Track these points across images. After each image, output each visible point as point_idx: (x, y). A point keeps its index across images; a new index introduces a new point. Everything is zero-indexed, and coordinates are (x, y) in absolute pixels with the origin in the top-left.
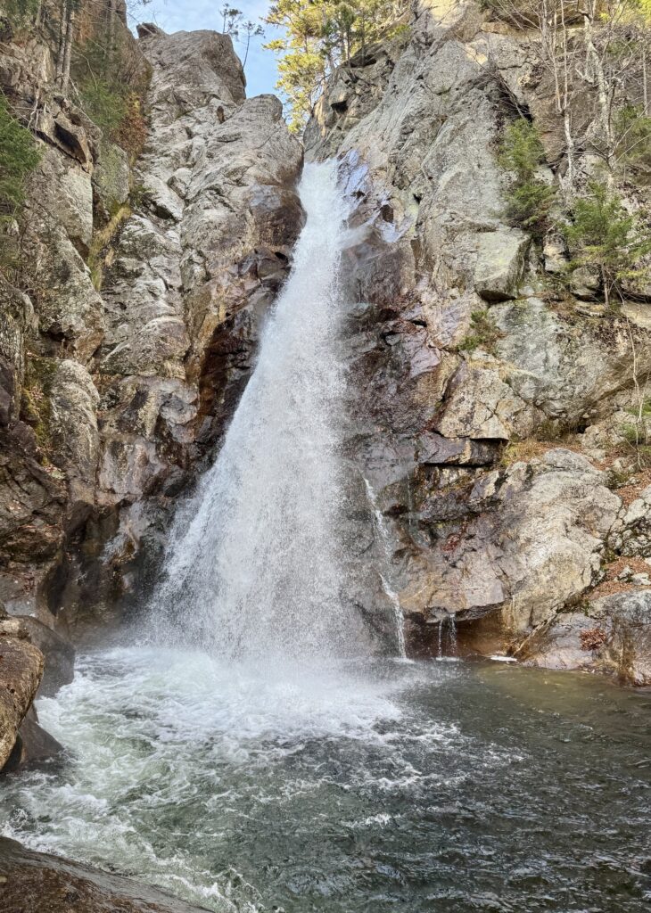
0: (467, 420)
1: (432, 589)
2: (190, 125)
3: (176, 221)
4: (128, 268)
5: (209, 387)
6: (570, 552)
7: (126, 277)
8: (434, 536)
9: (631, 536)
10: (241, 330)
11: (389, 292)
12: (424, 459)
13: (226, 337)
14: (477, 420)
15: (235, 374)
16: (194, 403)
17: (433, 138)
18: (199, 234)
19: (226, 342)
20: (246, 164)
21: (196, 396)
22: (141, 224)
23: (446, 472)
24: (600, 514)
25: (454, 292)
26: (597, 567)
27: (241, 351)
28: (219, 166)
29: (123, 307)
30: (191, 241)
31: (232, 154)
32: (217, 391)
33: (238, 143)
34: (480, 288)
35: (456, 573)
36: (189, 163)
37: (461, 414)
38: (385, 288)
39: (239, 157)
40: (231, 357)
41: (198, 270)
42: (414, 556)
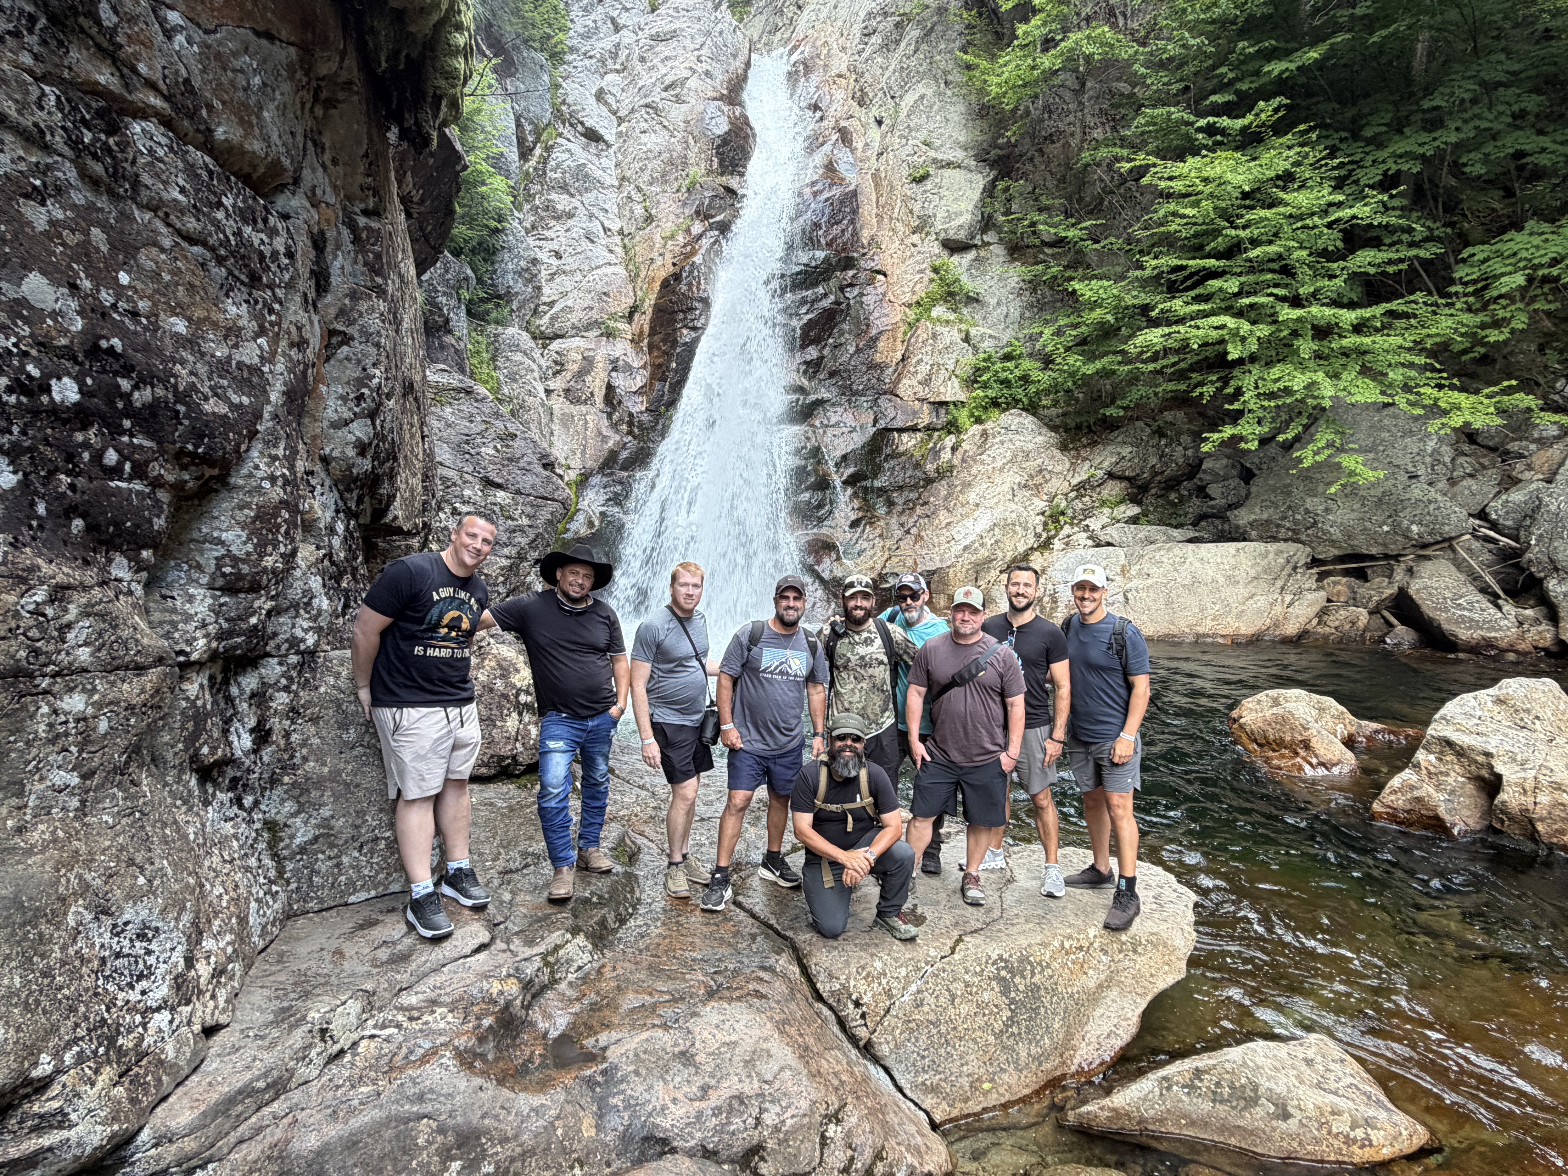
0: (926, 382)
1: (886, 555)
2: (615, 14)
3: (609, 146)
4: (560, 207)
5: (659, 348)
6: (1014, 515)
7: (558, 218)
8: (890, 504)
9: (1076, 498)
10: (690, 285)
11: (847, 235)
12: (882, 424)
13: (674, 292)
14: (936, 382)
15: (686, 335)
16: (644, 367)
17: (898, 42)
18: (637, 166)
19: (674, 299)
20: (686, 73)
21: (647, 358)
22: (569, 151)
23: (905, 437)
24: (1048, 477)
25: (915, 238)
26: (1039, 529)
27: (691, 309)
28: (655, 75)
29: (558, 255)
30: (628, 174)
31: (667, 58)
32: (668, 354)
33: (674, 43)
34: (942, 235)
35: (910, 539)
36: (618, 67)
37: (920, 377)
38: (843, 231)
39: (677, 63)
40: (681, 316)
41: (639, 210)
42: (871, 524)
